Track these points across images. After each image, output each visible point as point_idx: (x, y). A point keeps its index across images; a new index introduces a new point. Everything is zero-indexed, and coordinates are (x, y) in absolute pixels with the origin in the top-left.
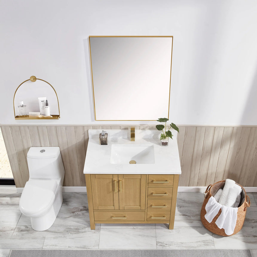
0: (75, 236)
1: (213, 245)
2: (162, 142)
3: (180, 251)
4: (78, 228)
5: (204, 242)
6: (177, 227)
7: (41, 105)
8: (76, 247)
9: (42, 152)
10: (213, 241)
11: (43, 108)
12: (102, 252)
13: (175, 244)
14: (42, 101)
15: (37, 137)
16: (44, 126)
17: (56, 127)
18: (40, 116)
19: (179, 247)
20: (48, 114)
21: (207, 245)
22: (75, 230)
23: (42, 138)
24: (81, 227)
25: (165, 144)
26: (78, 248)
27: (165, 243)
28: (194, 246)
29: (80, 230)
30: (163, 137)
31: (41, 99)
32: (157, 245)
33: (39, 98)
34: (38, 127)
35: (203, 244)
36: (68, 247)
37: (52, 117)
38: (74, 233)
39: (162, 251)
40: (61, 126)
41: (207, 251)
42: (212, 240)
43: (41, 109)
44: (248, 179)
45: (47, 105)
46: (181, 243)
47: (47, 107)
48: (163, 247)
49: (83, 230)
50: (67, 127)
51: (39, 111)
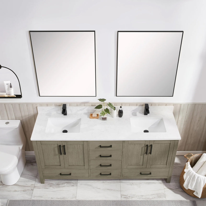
0: (56, 189)
1: (164, 197)
2: (102, 118)
3: (140, 201)
4: (59, 183)
5: (157, 194)
6: (138, 183)
7: (7, 87)
8: (57, 198)
9: (7, 124)
10: (165, 194)
11: (8, 89)
12: (79, 201)
13: (137, 196)
14: (7, 84)
15: (5, 112)
16: (10, 104)
17: (19, 104)
18: (6, 96)
19: (139, 198)
20: (13, 95)
21: (160, 197)
22: (56, 185)
23: (8, 112)
24: (61, 183)
25: (104, 119)
26: (59, 199)
27: (128, 196)
28: (149, 198)
29: (60, 185)
30: (103, 114)
31: (5, 82)
32: (121, 197)
33: (4, 82)
34: (5, 104)
35: (157, 196)
36: (51, 198)
37: (16, 96)
38: (56, 187)
39: (126, 201)
40: (23, 104)
41: (162, 202)
42: (163, 193)
43: (6, 91)
44: (192, 145)
45: (11, 87)
46: (141, 196)
47: (11, 88)
48: (127, 199)
49: (63, 185)
50: (27, 104)
51: (5, 92)
